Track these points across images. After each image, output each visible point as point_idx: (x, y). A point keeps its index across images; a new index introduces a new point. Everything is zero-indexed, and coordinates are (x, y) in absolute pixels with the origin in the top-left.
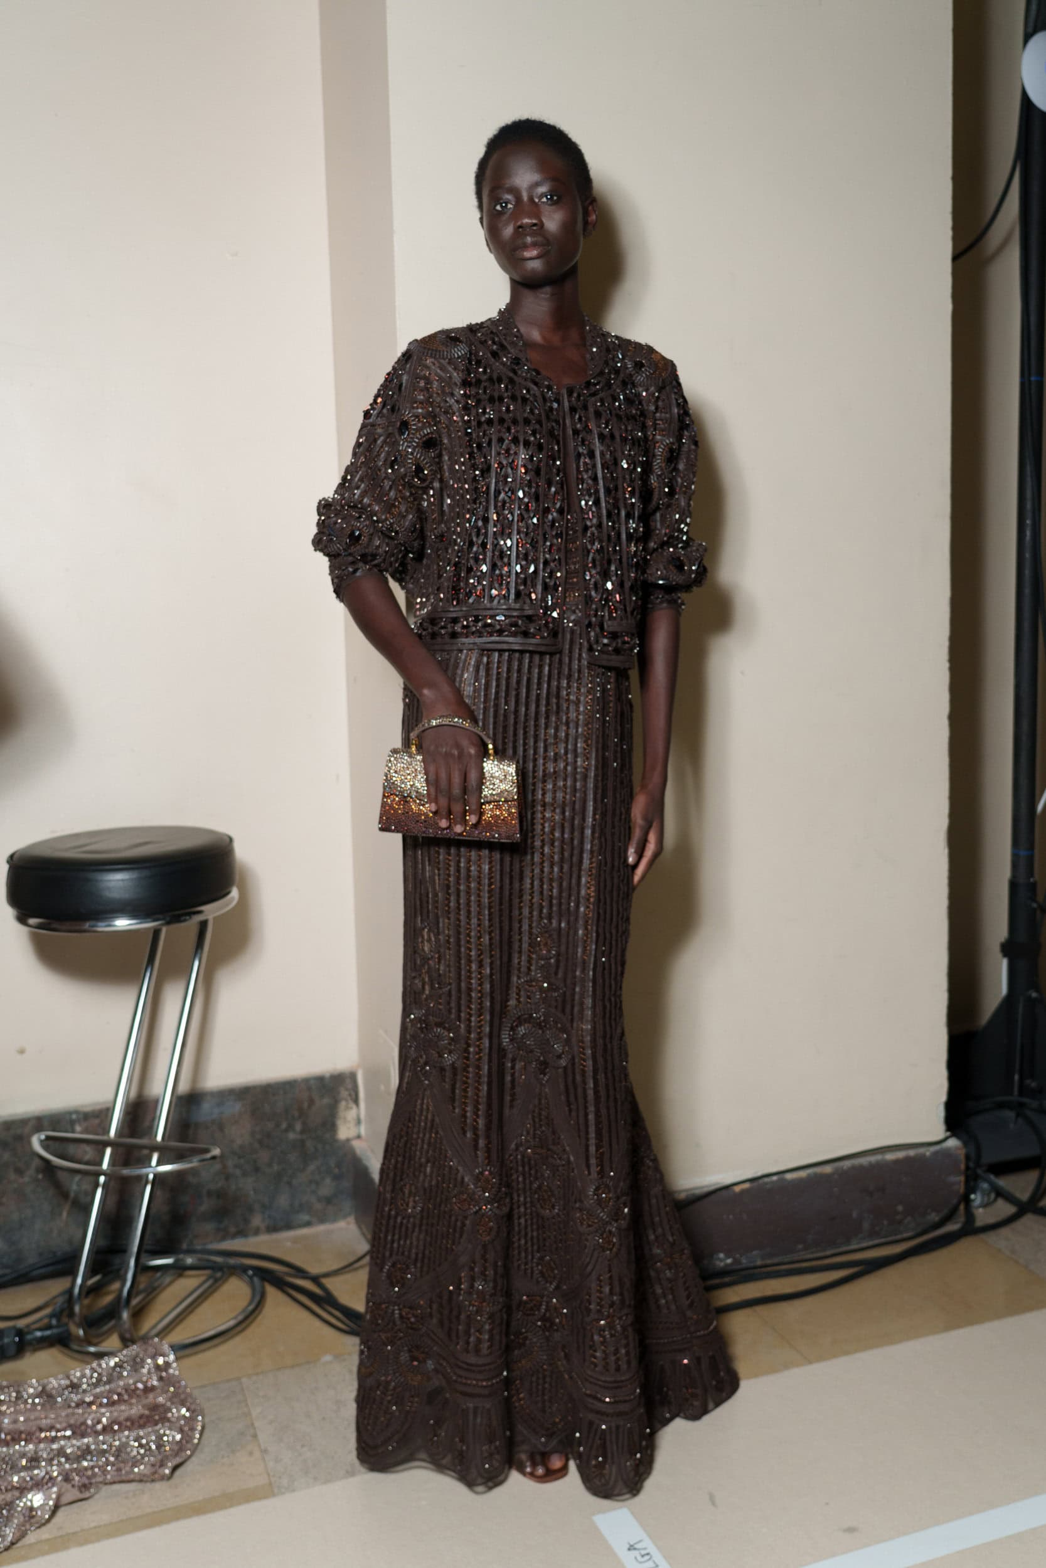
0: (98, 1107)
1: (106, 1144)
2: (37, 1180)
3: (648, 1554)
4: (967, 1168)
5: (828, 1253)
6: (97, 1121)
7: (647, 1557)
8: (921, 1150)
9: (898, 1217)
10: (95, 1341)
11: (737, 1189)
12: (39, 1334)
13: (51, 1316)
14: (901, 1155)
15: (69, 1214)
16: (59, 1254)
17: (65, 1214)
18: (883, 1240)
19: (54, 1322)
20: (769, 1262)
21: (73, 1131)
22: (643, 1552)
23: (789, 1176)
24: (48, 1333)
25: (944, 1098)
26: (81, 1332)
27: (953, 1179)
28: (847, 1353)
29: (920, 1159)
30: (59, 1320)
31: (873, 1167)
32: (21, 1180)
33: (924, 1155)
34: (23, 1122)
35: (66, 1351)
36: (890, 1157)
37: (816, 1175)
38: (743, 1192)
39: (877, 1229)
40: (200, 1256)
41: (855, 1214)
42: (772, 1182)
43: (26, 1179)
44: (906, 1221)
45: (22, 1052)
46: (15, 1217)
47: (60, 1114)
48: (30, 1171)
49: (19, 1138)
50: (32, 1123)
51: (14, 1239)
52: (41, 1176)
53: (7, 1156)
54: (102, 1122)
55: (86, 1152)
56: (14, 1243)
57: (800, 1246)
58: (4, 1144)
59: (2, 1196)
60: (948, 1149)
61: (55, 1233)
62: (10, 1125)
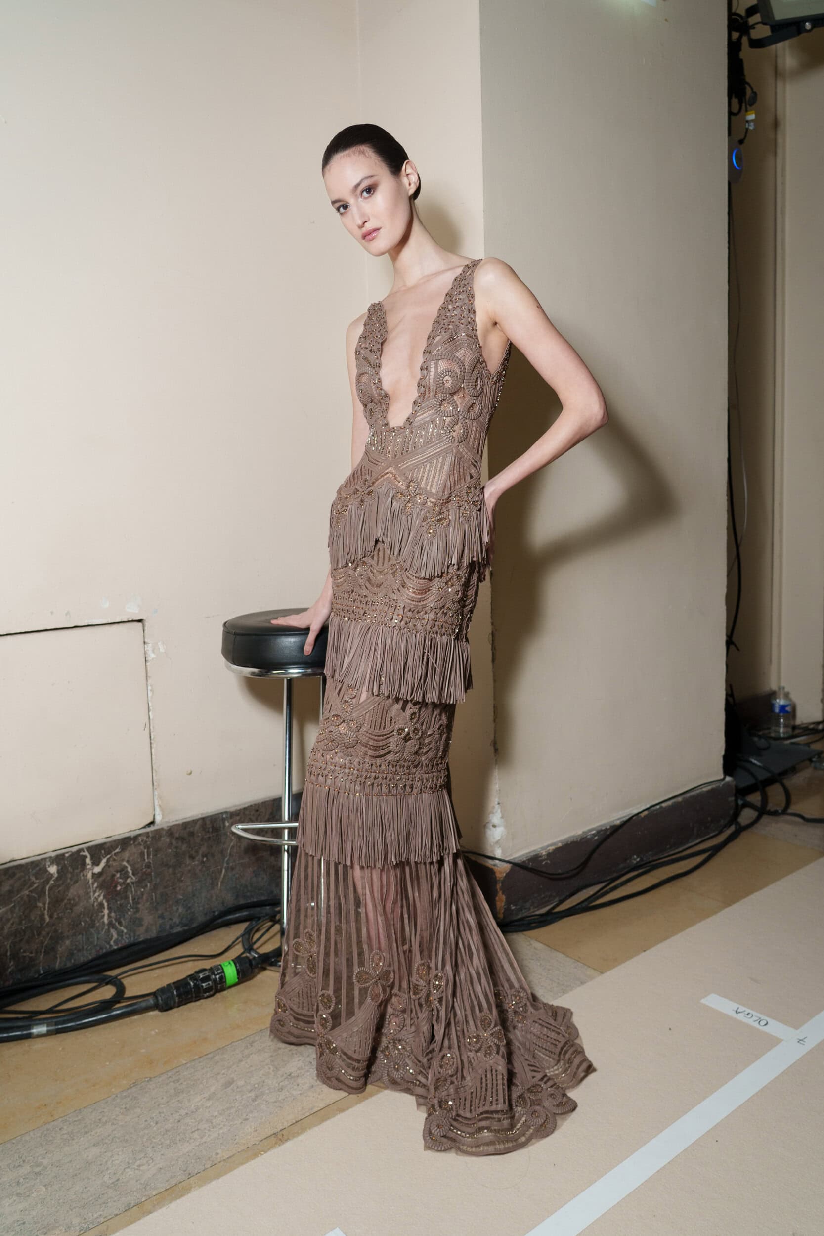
0: (239, 808)
1: (283, 827)
4: (735, 792)
6: (238, 818)
7: (750, 1015)
8: (718, 784)
11: (642, 815)
14: (709, 787)
15: (222, 883)
17: (220, 884)
20: (655, 858)
23: (664, 805)
27: (731, 799)
33: (719, 787)
34: (194, 822)
37: (675, 803)
38: (645, 816)
39: (701, 832)
41: (691, 825)
42: (657, 810)
43: (196, 863)
44: (712, 826)
46: (190, 889)
47: (216, 815)
48: (199, 857)
49: (192, 834)
50: (200, 822)
51: (189, 905)
52: (205, 859)
53: (184, 847)
54: (241, 818)
55: (232, 840)
56: (190, 908)
57: (668, 847)
58: (182, 839)
59: (181, 877)
60: (727, 782)
61: (214, 898)
62: (186, 825)
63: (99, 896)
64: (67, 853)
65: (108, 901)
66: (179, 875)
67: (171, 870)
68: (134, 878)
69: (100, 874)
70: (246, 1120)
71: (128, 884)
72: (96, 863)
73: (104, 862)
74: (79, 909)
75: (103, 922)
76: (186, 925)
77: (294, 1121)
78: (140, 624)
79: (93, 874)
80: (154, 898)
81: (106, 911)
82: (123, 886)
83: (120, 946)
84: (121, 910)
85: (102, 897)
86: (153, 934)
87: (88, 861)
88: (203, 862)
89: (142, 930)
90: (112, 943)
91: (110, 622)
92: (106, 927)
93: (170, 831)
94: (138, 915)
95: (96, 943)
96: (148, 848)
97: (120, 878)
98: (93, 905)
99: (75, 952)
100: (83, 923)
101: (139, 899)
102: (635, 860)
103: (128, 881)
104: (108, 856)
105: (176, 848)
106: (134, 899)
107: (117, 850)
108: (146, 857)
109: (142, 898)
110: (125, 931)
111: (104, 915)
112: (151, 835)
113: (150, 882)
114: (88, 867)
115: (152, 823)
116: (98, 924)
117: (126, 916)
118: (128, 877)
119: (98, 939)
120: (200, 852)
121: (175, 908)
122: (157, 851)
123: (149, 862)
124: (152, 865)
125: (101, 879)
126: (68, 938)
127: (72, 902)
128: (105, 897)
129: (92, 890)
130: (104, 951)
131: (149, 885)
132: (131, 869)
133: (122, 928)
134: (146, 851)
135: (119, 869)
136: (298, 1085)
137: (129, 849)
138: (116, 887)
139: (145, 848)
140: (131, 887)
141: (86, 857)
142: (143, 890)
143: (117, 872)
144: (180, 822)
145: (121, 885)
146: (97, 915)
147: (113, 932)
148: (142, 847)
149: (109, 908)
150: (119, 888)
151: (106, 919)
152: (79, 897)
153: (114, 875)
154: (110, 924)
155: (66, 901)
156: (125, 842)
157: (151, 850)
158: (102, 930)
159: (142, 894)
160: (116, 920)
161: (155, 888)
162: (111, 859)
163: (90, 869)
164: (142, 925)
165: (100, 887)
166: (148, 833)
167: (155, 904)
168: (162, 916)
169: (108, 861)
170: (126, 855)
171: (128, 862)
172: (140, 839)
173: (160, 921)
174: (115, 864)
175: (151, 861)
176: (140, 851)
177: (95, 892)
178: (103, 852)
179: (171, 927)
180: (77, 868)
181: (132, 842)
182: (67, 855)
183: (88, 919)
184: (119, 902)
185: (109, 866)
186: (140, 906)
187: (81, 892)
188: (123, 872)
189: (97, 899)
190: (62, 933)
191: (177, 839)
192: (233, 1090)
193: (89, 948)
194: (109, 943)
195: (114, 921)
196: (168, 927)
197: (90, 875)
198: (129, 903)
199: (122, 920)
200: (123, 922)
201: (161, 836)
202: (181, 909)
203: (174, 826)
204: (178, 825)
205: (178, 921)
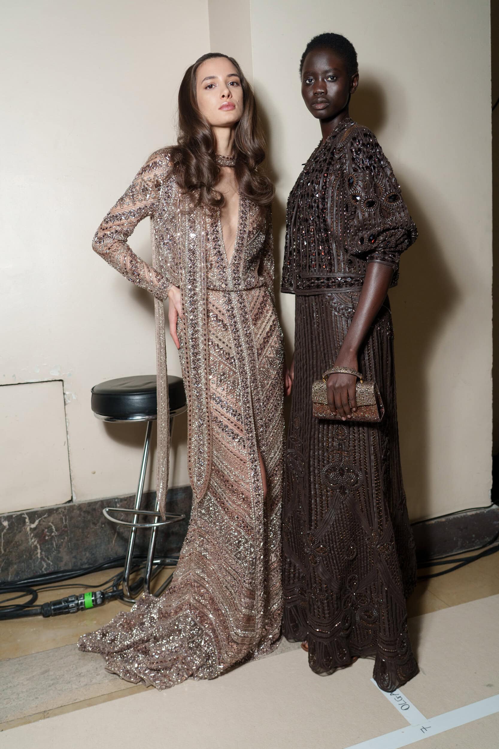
0: (126, 496)
1: (134, 513)
3: (400, 697)
5: (444, 556)
6: (126, 502)
7: (400, 699)
8: (483, 510)
9: (473, 540)
10: (134, 597)
12: (110, 594)
13: (113, 586)
14: (474, 513)
15: (115, 541)
16: (112, 559)
17: (114, 542)
18: (466, 550)
19: (115, 589)
21: (116, 507)
22: (398, 696)
24: (115, 593)
25: (491, 487)
26: (129, 594)
27: (496, 522)
28: (465, 602)
29: (482, 514)
30: (117, 588)
32: (95, 528)
33: (484, 512)
34: (96, 503)
35: (123, 602)
36: (469, 514)
37: (438, 522)
39: (464, 545)
41: (455, 539)
43: (98, 527)
44: (476, 541)
45: (94, 473)
46: (93, 543)
47: (110, 499)
48: (99, 524)
49: (94, 510)
50: (99, 503)
51: (93, 552)
52: (103, 526)
53: (89, 517)
54: (128, 502)
55: (122, 515)
56: (93, 554)
58: (88, 512)
59: (88, 535)
60: (494, 510)
61: (110, 550)
62: (90, 504)
63: (35, 541)
64: (14, 515)
65: (40, 545)
66: (86, 534)
67: (80, 530)
68: (57, 533)
69: (35, 529)
70: (37, 698)
71: (53, 536)
72: (32, 522)
73: (37, 522)
74: (22, 547)
75: (38, 557)
76: (90, 564)
77: (60, 706)
78: (61, 382)
79: (31, 529)
80: (70, 546)
81: (39, 551)
82: (50, 537)
83: (48, 572)
84: (48, 551)
85: (36, 543)
86: (70, 567)
87: (27, 520)
88: (102, 527)
89: (62, 564)
90: (43, 569)
91: (40, 381)
92: (39, 560)
93: (80, 507)
94: (59, 555)
95: (33, 569)
96: (65, 516)
97: (48, 532)
98: (31, 547)
99: (20, 572)
100: (25, 556)
101: (60, 545)
103: (53, 534)
104: (40, 519)
105: (84, 517)
106: (56, 545)
107: (45, 516)
108: (64, 521)
109: (62, 545)
110: (51, 563)
111: (37, 553)
112: (67, 508)
113: (67, 536)
114: (27, 524)
115: (71, 501)
116: (34, 558)
117: (52, 555)
118: (53, 532)
119: (34, 566)
120: (100, 521)
121: (84, 553)
122: (71, 518)
123: (66, 524)
124: (68, 526)
125: (35, 532)
126: (15, 564)
127: (18, 543)
128: (38, 542)
129: (30, 538)
130: (38, 574)
131: (66, 538)
132: (55, 528)
133: (49, 562)
134: (64, 518)
135: (47, 526)
136: (79, 682)
137: (53, 515)
138: (45, 537)
139: (63, 516)
140: (55, 538)
141: (25, 518)
142: (62, 540)
143: (46, 528)
144: (86, 502)
145: (48, 536)
146: (34, 553)
147: (43, 562)
148: (61, 515)
149: (41, 549)
150: (47, 538)
151: (39, 555)
152: (22, 541)
153: (43, 530)
154: (42, 558)
155: (14, 542)
156: (50, 511)
157: (67, 517)
158: (37, 561)
159: (62, 543)
160: (45, 556)
161: (70, 540)
162: (42, 521)
163: (28, 525)
164: (62, 561)
165: (35, 536)
166: (65, 507)
167: (70, 550)
168: (75, 557)
169: (40, 521)
170: (51, 519)
171: (52, 523)
172: (60, 510)
173: (74, 560)
174: (44, 523)
175: (68, 524)
176: (60, 517)
177: (32, 539)
178: (36, 516)
179: (82, 565)
180: (20, 524)
181: (55, 512)
182: (14, 516)
183: (28, 554)
184: (47, 546)
185: (41, 525)
186: (61, 550)
187: (23, 538)
188: (49, 529)
189: (33, 543)
190: (12, 560)
191: (84, 512)
192: (44, 677)
193: (29, 571)
194: (41, 569)
195: (44, 557)
196: (79, 564)
197: (28, 529)
198: (53, 547)
199: (49, 556)
200: (50, 558)
201: (73, 510)
202: (88, 554)
203: (82, 504)
204: (85, 504)
205: (86, 561)
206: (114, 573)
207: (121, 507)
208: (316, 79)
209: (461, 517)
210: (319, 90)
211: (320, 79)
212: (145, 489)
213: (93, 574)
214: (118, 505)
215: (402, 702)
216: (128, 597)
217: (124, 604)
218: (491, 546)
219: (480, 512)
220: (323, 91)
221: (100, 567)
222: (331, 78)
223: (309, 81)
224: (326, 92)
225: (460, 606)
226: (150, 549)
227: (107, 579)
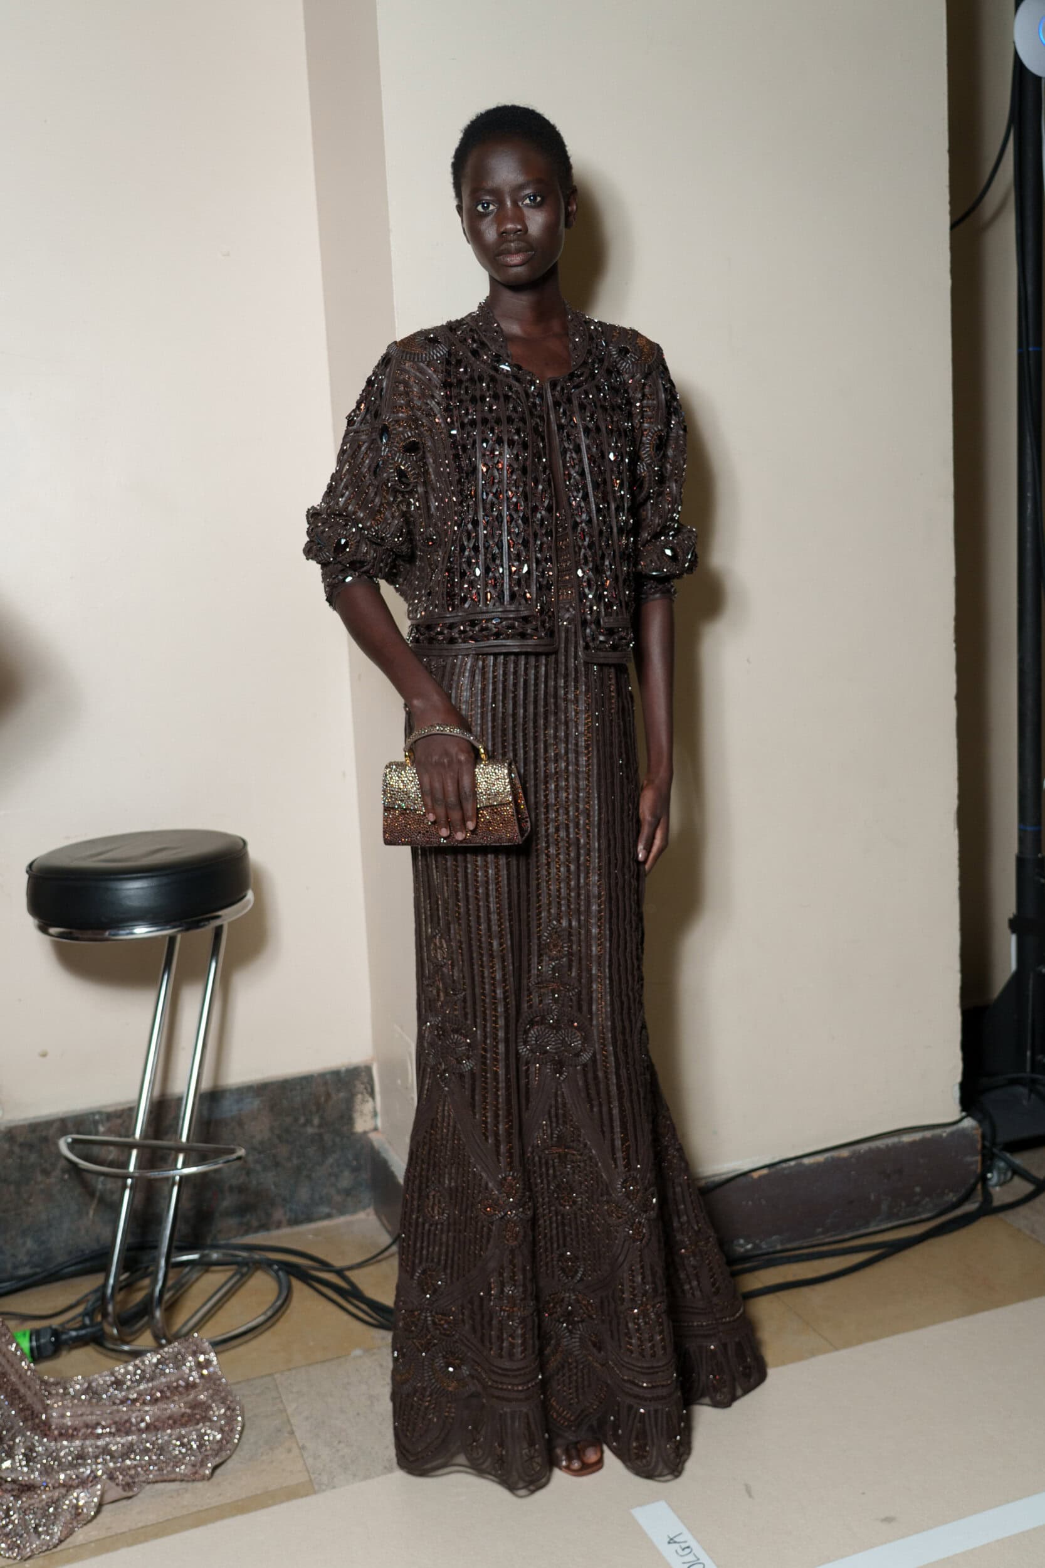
0: (120, 1108)
1: (131, 1146)
2: (63, 1180)
3: (688, 1547)
4: (984, 1147)
5: (847, 1236)
6: (119, 1121)
7: (687, 1551)
8: (938, 1132)
9: (917, 1198)
10: (129, 1339)
11: (756, 1175)
12: (74, 1333)
13: (86, 1314)
14: (918, 1136)
15: (96, 1211)
16: (87, 1252)
17: (91, 1213)
18: (902, 1222)
19: (87, 1321)
20: (789, 1246)
21: (97, 1134)
22: (684, 1545)
23: (806, 1161)
24: (83, 1332)
25: (959, 1079)
26: (115, 1331)
27: (969, 1159)
28: (873, 1338)
29: (936, 1141)
30: (92, 1320)
31: (888, 1149)
32: (48, 1181)
33: (941, 1136)
34: (48, 1124)
35: (100, 1349)
36: (906, 1139)
37: (833, 1158)
38: (761, 1177)
39: (895, 1211)
40: (225, 1251)
41: (872, 1197)
42: (790, 1168)
43: (53, 1180)
44: (924, 1202)
45: (44, 1055)
46: (44, 1217)
47: (85, 1114)
48: (57, 1172)
49: (45, 1140)
50: (56, 1125)
51: (43, 1238)
52: (67, 1176)
53: (33, 1158)
54: (124, 1122)
55: (110, 1152)
56: (43, 1242)
57: (819, 1230)
58: (30, 1146)
59: (30, 1197)
60: (964, 1130)
61: (83, 1232)
62: (35, 1127)
66: (25, 1196)
67: (12, 1188)
76: (37, 1266)
93: (11, 1135)
102: (742, 1246)
105: (21, 1158)
120: (60, 1166)
121: (20, 1241)
144: (28, 1122)
179: (15, 1267)
191: (21, 1145)
196: (9, 1266)
202: (29, 1243)
203: (16, 1127)
204: (23, 1127)
205: (25, 1260)
206: (87, 1285)
207: (109, 1132)
208: (501, 203)
209: (887, 1146)
210: (509, 226)
211: (509, 203)
212: (156, 1093)
213: (42, 1288)
214: (101, 1129)
215: (691, 1558)
216: (114, 1340)
217: (107, 1356)
218: (958, 1212)
219: (933, 1136)
220: (519, 227)
221: (57, 1272)
222: (530, 200)
223: (483, 207)
224: (525, 230)
225: (860, 1348)
226: (165, 1229)
227: (72, 1299)
